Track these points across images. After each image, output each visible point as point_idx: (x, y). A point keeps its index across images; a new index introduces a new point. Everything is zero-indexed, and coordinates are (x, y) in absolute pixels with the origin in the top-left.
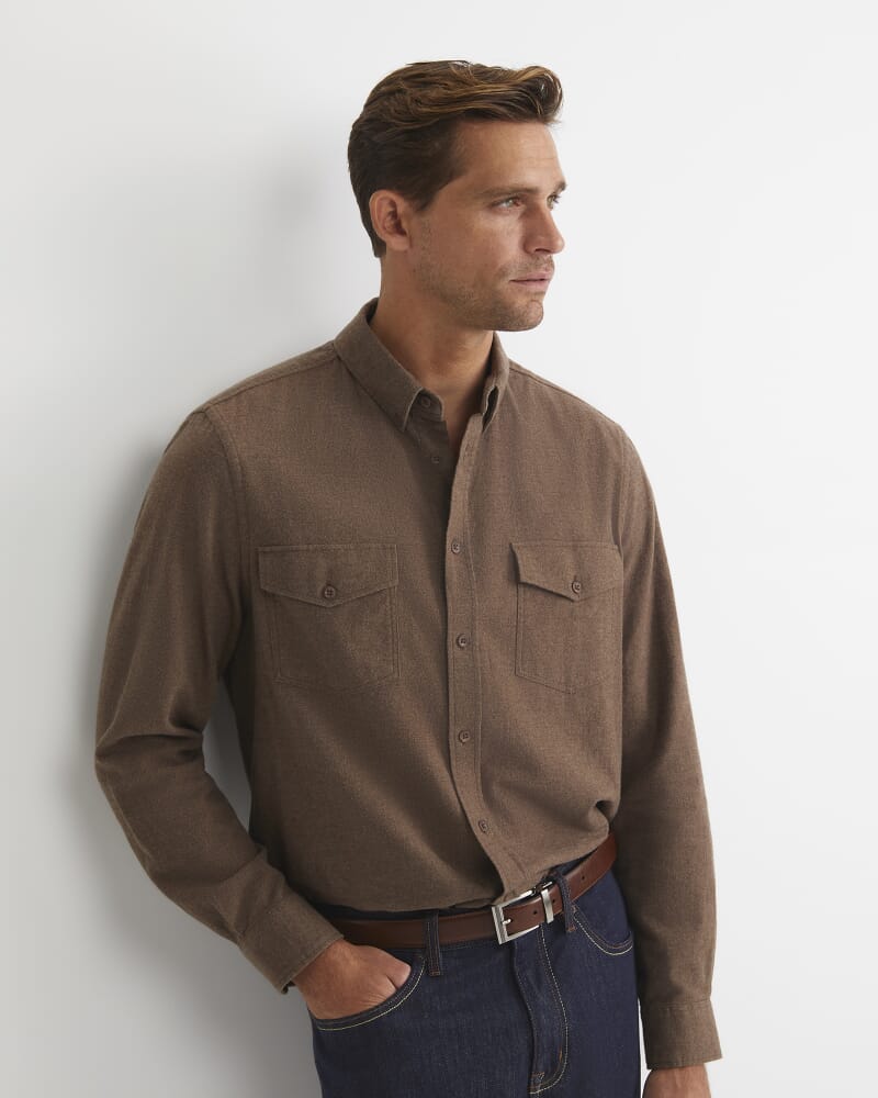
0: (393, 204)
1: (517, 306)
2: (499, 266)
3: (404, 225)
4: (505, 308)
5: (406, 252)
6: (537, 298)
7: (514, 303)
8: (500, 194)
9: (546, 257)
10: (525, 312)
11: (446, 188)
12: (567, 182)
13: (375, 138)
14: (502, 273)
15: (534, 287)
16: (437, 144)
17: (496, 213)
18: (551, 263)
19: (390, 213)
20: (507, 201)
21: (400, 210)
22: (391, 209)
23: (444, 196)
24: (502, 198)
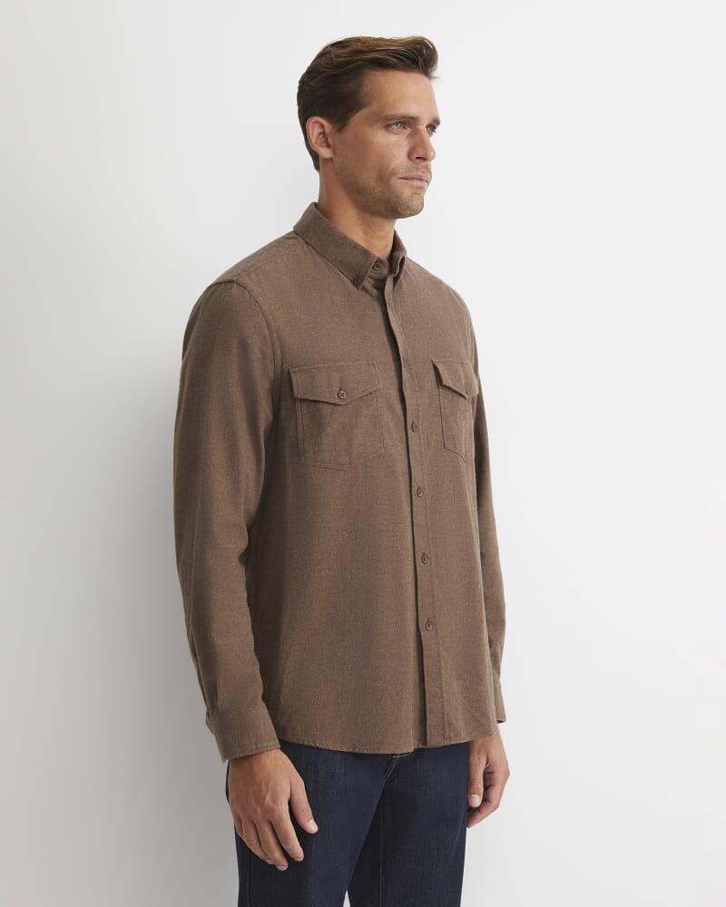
0: (322, 126)
1: (404, 195)
2: (391, 168)
3: (330, 141)
4: (397, 197)
5: (332, 159)
6: (418, 191)
7: (402, 194)
8: (393, 119)
9: (424, 164)
10: (410, 200)
11: (358, 114)
12: (441, 119)
13: (311, 84)
14: (393, 173)
15: (416, 183)
16: (352, 85)
17: (390, 132)
18: (428, 169)
19: (320, 133)
20: (397, 124)
21: (327, 130)
22: (321, 131)
23: (356, 119)
24: (394, 121)
